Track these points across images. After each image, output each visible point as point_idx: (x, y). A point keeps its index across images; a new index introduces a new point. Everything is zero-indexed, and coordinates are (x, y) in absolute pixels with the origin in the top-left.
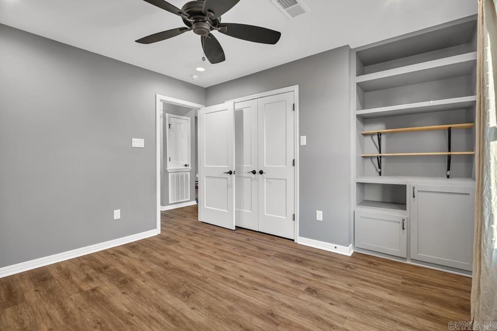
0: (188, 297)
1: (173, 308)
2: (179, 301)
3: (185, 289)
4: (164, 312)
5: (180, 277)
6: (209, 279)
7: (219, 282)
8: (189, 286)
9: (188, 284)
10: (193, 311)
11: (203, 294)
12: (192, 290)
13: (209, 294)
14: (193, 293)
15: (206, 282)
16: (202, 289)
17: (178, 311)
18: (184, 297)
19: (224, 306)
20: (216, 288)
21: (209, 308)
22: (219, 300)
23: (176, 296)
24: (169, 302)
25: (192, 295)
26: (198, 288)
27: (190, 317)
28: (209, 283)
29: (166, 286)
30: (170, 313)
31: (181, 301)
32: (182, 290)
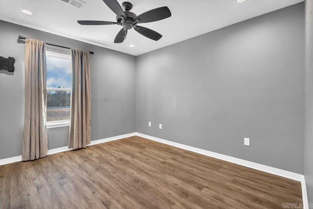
0: (135, 180)
1: (143, 175)
2: (140, 178)
3: (138, 184)
4: (147, 173)
5: (142, 196)
6: (120, 192)
7: (113, 189)
8: (135, 187)
9: (136, 189)
10: (133, 173)
11: (127, 180)
12: (133, 184)
13: (123, 181)
14: (132, 182)
15: (123, 189)
16: (126, 184)
17: (140, 173)
18: (138, 180)
19: (117, 173)
20: (117, 184)
21: (125, 173)
22: (118, 177)
23: (142, 180)
24: (146, 178)
25: (133, 181)
26: (129, 185)
27: (134, 170)
28: (120, 188)
29: (151, 188)
30: (144, 173)
31: (139, 177)
32: (139, 184)
